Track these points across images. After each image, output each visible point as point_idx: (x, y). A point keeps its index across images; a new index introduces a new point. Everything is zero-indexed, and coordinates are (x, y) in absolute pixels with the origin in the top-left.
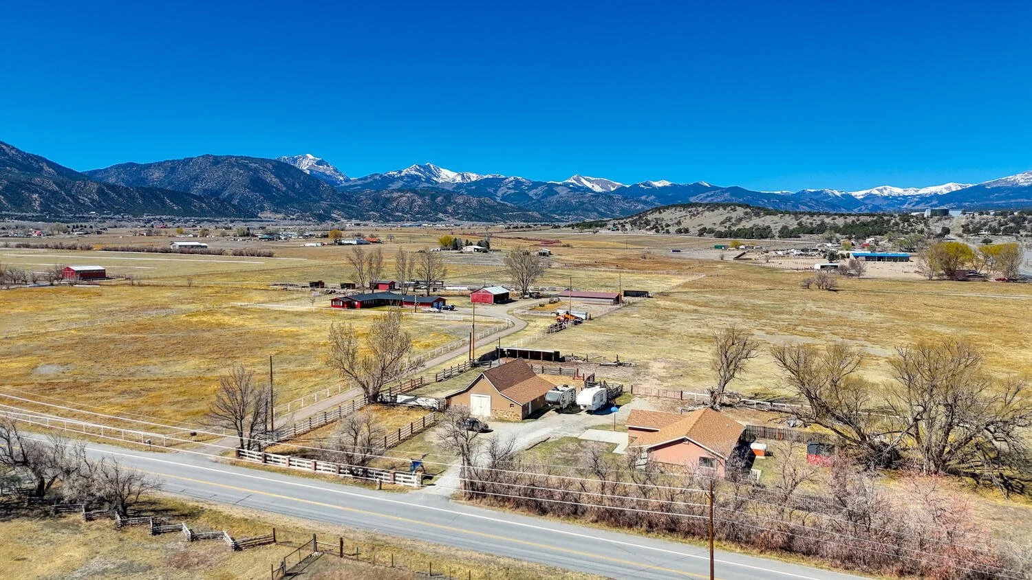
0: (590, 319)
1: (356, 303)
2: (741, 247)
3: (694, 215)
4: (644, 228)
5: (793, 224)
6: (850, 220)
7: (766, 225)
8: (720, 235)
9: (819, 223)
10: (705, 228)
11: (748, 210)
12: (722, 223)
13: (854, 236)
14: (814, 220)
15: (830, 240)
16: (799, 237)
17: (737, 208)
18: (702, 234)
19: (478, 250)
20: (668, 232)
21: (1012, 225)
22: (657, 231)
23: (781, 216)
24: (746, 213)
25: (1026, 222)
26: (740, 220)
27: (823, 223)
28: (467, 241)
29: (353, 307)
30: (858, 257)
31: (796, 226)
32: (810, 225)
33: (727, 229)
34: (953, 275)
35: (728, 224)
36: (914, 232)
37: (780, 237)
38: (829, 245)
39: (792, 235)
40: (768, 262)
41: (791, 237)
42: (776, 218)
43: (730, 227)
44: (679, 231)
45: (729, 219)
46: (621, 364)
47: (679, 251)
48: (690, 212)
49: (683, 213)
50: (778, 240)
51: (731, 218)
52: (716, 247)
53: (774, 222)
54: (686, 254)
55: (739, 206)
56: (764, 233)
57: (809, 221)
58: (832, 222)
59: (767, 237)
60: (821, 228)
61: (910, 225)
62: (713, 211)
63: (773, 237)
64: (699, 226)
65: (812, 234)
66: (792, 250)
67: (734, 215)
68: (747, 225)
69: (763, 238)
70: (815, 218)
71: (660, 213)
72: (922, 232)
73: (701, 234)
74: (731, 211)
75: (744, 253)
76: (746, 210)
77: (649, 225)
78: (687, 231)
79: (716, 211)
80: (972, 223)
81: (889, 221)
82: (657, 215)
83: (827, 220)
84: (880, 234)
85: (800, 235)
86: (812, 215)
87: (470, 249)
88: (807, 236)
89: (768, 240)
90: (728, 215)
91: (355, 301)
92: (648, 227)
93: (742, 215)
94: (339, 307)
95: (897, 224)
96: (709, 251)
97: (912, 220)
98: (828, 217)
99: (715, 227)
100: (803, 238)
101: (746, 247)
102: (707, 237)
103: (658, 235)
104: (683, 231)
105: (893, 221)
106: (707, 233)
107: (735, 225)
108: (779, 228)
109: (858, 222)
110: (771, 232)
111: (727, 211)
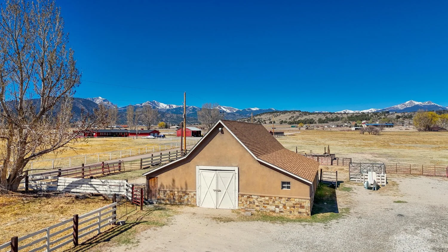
1: (94, 134)
2: (304, 126)
3: (276, 116)
5: (323, 117)
7: (311, 118)
8: (290, 123)
9: (336, 117)
10: (283, 121)
12: (290, 119)
14: (333, 116)
16: (328, 123)
17: (296, 112)
18: (282, 123)
24: (300, 114)
26: (298, 117)
27: (337, 117)
31: (325, 119)
32: (331, 118)
33: (292, 121)
35: (293, 119)
38: (346, 124)
39: (324, 122)
42: (315, 116)
43: (294, 120)
44: (271, 123)
45: (293, 117)
47: (275, 128)
48: (274, 115)
49: (271, 116)
50: (318, 124)
51: (293, 116)
52: (292, 127)
55: (296, 111)
56: (311, 122)
57: (331, 116)
58: (341, 116)
59: (313, 123)
62: (284, 114)
63: (315, 123)
64: (279, 120)
65: (333, 121)
66: (331, 126)
67: (295, 115)
68: (302, 118)
70: (333, 115)
71: (260, 116)
74: (293, 114)
75: (308, 128)
77: (256, 121)
78: (274, 122)
79: (286, 114)
80: (404, 115)
82: (259, 117)
85: (328, 122)
88: (331, 122)
90: (292, 115)
91: (94, 132)
93: (298, 115)
97: (378, 114)
99: (287, 120)
101: (306, 126)
106: (284, 123)
107: (296, 119)
108: (318, 119)
109: (354, 116)
110: (314, 121)
111: (291, 114)
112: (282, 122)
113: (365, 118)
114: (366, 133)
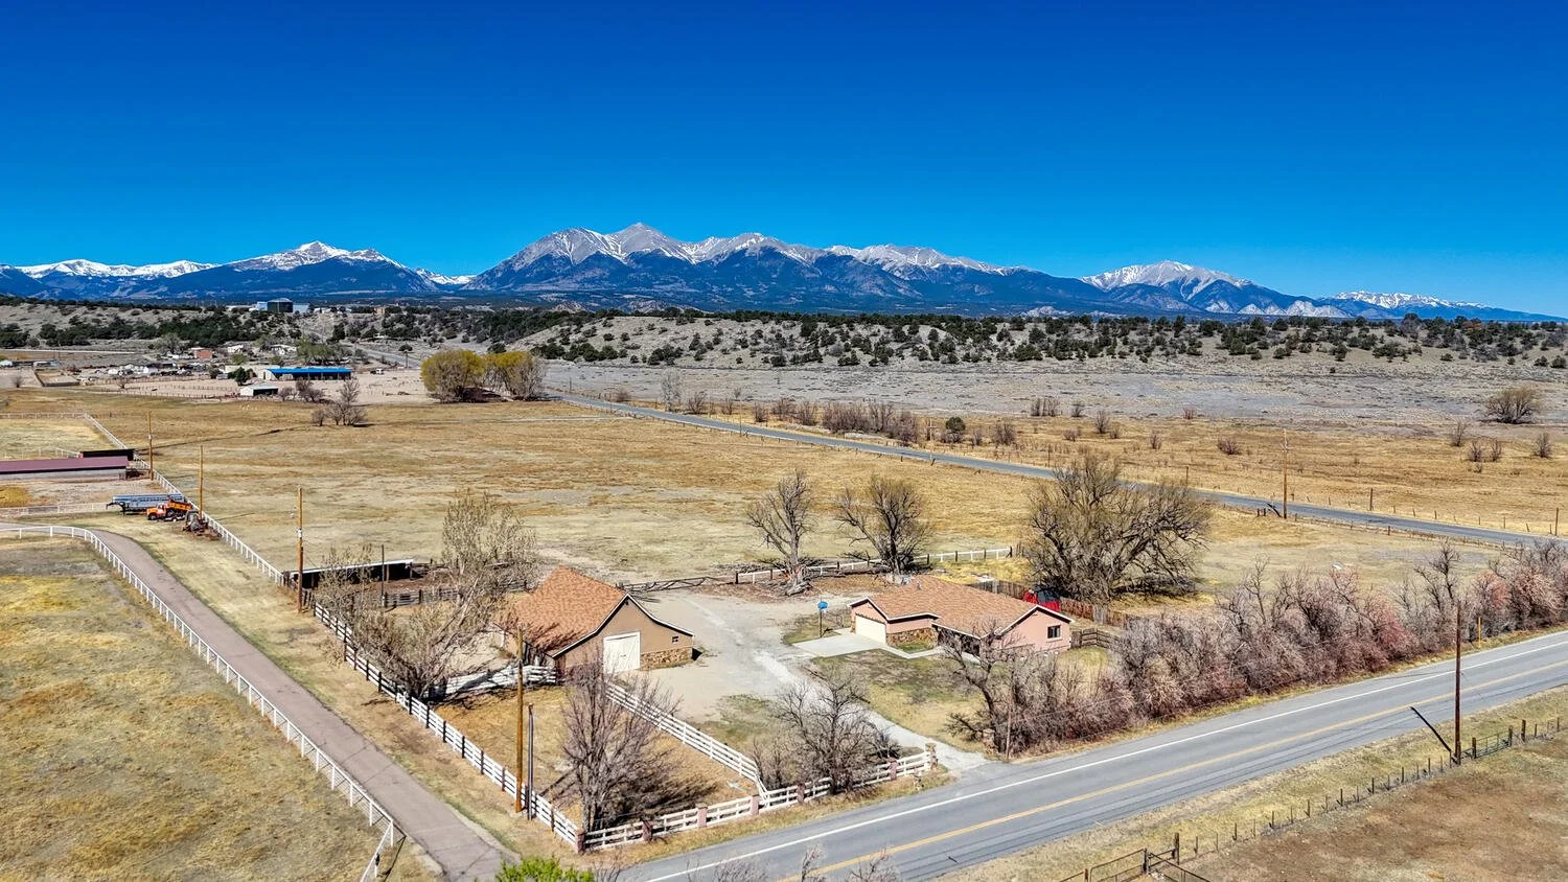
5: (63, 323)
6: (168, 316)
9: (112, 320)
13: (197, 342)
14: (99, 315)
15: (171, 349)
16: (88, 344)
23: (30, 308)
27: (119, 320)
30: (280, 375)
31: (69, 326)
32: (96, 324)
37: (48, 344)
38: (175, 356)
39: (74, 341)
41: (71, 344)
42: (21, 310)
50: (46, 349)
56: (10, 338)
57: (89, 316)
58: (135, 319)
59: (23, 346)
60: (119, 330)
63: (35, 344)
65: (109, 338)
66: (127, 367)
69: (15, 346)
70: (99, 310)
75: (38, 375)
80: (347, 323)
81: (235, 319)
83: (125, 316)
84: (236, 339)
85: (89, 341)
86: (92, 306)
88: (102, 343)
89: (29, 350)
95: (251, 324)
98: (124, 311)
100: (94, 346)
101: (16, 364)
105: (242, 320)
108: (38, 329)
109: (183, 321)
110: (25, 335)
113: (230, 333)
114: (328, 421)
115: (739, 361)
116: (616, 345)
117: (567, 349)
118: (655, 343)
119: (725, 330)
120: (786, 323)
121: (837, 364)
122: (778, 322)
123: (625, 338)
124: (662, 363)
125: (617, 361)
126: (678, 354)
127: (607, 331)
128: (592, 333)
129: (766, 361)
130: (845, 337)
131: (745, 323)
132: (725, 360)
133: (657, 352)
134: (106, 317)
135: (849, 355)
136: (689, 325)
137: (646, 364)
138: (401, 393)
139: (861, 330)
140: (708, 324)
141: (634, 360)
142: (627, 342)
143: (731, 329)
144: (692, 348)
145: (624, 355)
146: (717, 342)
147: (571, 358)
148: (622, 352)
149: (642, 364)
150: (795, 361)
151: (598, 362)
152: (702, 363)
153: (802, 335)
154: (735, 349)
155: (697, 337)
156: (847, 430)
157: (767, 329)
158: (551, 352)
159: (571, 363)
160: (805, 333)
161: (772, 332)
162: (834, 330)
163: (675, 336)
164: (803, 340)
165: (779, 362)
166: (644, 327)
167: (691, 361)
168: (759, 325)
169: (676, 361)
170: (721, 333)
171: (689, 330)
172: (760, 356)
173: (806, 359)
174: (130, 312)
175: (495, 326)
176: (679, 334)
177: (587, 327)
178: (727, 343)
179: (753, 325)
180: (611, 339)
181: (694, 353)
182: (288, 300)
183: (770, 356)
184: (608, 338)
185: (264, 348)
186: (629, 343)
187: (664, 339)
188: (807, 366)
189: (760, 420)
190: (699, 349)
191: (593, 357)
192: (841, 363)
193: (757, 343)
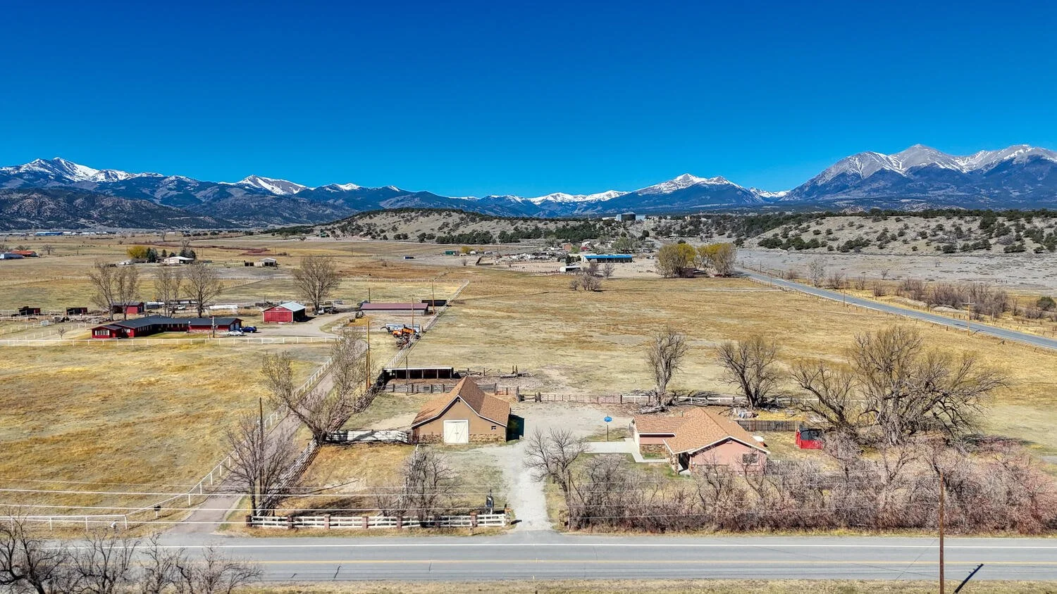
0: (424, 332)
1: (129, 331)
2: (472, 252)
3: (408, 220)
4: (357, 234)
5: (510, 230)
6: (560, 224)
7: (485, 230)
8: (442, 241)
9: (533, 228)
10: (425, 234)
11: (463, 215)
12: (440, 229)
13: (569, 240)
15: (551, 244)
16: (519, 242)
17: (452, 213)
19: (184, 261)
20: (385, 238)
21: (692, 227)
22: (374, 238)
23: (498, 222)
24: (462, 219)
25: (702, 225)
26: (457, 226)
27: (537, 228)
28: (164, 251)
29: (125, 336)
30: (591, 259)
31: (513, 232)
32: (526, 230)
33: (446, 235)
34: (681, 273)
36: (618, 235)
37: (501, 242)
38: (553, 249)
39: (512, 240)
40: (510, 266)
41: (511, 242)
42: (493, 223)
43: (449, 233)
44: (398, 237)
45: (446, 225)
46: (520, 375)
47: (413, 258)
48: (403, 217)
49: (396, 218)
50: (499, 245)
51: (448, 224)
52: (448, 253)
53: (494, 228)
54: (419, 260)
55: (454, 211)
56: (485, 239)
57: (524, 226)
58: (545, 227)
59: (489, 243)
60: (536, 234)
61: (613, 229)
62: (428, 216)
63: (494, 242)
64: (417, 231)
65: (530, 238)
66: (524, 255)
67: (450, 220)
68: (467, 229)
69: (485, 243)
70: (529, 223)
71: (371, 218)
72: (624, 235)
73: (422, 241)
74: (447, 217)
75: (480, 259)
76: (461, 216)
77: (362, 231)
78: (406, 237)
79: (431, 217)
80: (659, 226)
81: (594, 225)
82: (367, 220)
83: (540, 225)
84: (591, 238)
85: (520, 240)
86: (525, 220)
87: (172, 261)
88: (526, 241)
89: (491, 245)
90: (444, 220)
91: (128, 328)
92: (362, 233)
93: (458, 221)
94: (105, 337)
95: (602, 228)
96: (441, 257)
97: (613, 224)
98: (540, 223)
99: (434, 233)
100: (521, 242)
101: (477, 253)
102: (428, 243)
103: (375, 241)
104: (401, 237)
105: (598, 226)
106: (427, 239)
107: (454, 231)
108: (498, 233)
109: (568, 227)
110: (492, 237)
111: (442, 216)
112: (422, 238)
113: (588, 234)
114: (580, 288)
115: (915, 249)
116: (820, 238)
117: (784, 241)
118: (851, 236)
119: (910, 225)
120: (968, 218)
121: (1003, 251)
122: (961, 218)
123: (829, 232)
124: (852, 251)
125: (820, 249)
126: (866, 244)
127: (818, 228)
128: (805, 230)
129: (938, 249)
130: (1020, 228)
131: (930, 219)
132: (906, 249)
133: (849, 243)
134: (531, 226)
135: (1018, 244)
136: (883, 222)
137: (839, 252)
138: (648, 271)
139: (1038, 223)
140: (898, 220)
141: (831, 249)
142: (830, 236)
143: (917, 224)
144: (879, 239)
145: (824, 245)
146: (901, 234)
147: (786, 247)
148: (823, 243)
149: (836, 251)
150: (965, 249)
151: (804, 250)
152: (883, 251)
153: (981, 227)
154: (915, 240)
155: (886, 230)
156: (940, 304)
157: (948, 224)
158: (771, 244)
159: (785, 251)
160: (984, 226)
161: (953, 226)
162: (1012, 223)
163: (868, 231)
164: (980, 232)
165: (950, 250)
166: (846, 224)
167: (875, 249)
168: (942, 220)
169: (864, 250)
170: (907, 227)
171: (880, 226)
172: (934, 244)
173: (976, 247)
174: (543, 223)
175: (749, 226)
176: (871, 229)
177: (805, 225)
178: (910, 234)
179: (937, 221)
180: (818, 234)
181: (879, 243)
182: (633, 213)
183: (942, 245)
184: (817, 233)
185: (602, 243)
186: (831, 236)
187: (859, 233)
188: (975, 253)
189: (879, 294)
190: (884, 240)
191: (801, 246)
192: (1007, 251)
193: (936, 235)
